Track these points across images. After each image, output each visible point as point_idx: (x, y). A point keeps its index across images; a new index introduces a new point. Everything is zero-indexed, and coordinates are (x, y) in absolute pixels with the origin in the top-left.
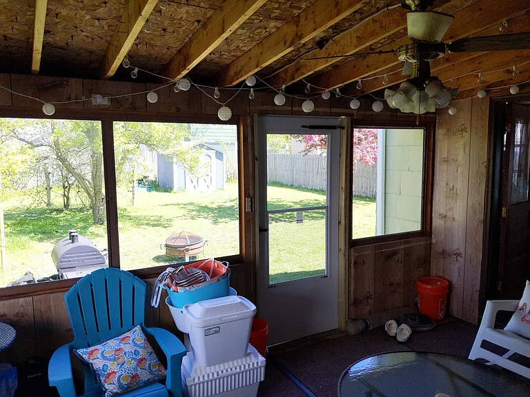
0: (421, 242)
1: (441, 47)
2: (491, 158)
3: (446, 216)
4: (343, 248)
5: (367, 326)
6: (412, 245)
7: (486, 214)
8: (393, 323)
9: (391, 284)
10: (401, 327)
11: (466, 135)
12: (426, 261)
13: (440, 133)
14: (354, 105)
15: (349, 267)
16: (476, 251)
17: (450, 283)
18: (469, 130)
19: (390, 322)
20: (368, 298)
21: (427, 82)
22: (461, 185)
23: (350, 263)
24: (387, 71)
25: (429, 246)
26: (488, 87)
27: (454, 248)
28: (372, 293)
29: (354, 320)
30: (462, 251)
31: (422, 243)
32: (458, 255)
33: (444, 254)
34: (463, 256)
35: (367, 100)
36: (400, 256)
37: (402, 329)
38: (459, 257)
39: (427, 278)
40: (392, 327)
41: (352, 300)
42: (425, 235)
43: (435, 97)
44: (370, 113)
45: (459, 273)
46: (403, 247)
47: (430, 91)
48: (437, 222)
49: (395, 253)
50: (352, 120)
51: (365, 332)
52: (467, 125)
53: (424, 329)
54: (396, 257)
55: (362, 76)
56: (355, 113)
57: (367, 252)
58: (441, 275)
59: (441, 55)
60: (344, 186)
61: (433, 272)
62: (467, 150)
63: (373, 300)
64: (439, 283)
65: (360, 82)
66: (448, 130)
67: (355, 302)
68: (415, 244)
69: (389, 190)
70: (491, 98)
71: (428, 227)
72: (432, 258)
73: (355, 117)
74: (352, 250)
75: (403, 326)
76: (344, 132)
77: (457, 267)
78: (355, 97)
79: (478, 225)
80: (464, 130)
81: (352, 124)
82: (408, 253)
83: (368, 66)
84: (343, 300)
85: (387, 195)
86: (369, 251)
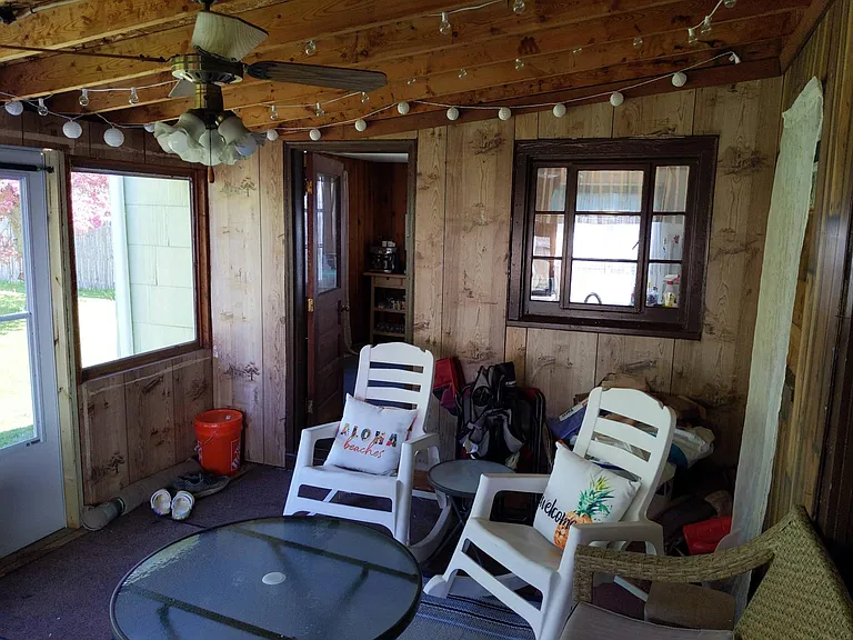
0: (197, 359)
1: (237, 68)
2: (291, 229)
3: (232, 316)
4: (66, 386)
5: (120, 509)
6: (183, 365)
7: (287, 310)
8: (164, 494)
9: (155, 433)
10: (177, 496)
11: (254, 193)
12: (205, 388)
13: (215, 189)
14: (71, 131)
15: (80, 416)
16: (278, 362)
17: (244, 414)
18: (256, 186)
19: (158, 493)
20: (117, 463)
21: (220, 119)
22: (251, 267)
23: (80, 411)
24: (137, 82)
25: (210, 364)
26: (280, 125)
27: (246, 363)
28: (123, 453)
29: (96, 505)
30: (258, 365)
31: (199, 360)
32: (253, 371)
33: (233, 372)
34: (260, 371)
35: (95, 124)
36: (167, 385)
37: (179, 500)
38: (254, 375)
39: (210, 413)
40: (163, 501)
41: (89, 472)
42: (203, 347)
43: (234, 143)
44: (99, 146)
45: (256, 397)
46: (170, 369)
47: (227, 133)
48: (219, 326)
49: (157, 382)
50: (67, 157)
51: (117, 520)
52: (255, 179)
53: (212, 491)
54: (160, 388)
55: (88, 85)
56: (71, 144)
57: (111, 387)
58: (230, 404)
59: (239, 80)
60: (60, 275)
61: (219, 402)
62: (257, 216)
63: (125, 465)
64: (228, 418)
65: (85, 94)
66: (227, 185)
67: (94, 475)
68: (189, 363)
69: (138, 278)
70: (284, 142)
71: (207, 335)
72: (215, 381)
73: (72, 153)
74: (84, 386)
75: (181, 494)
76: (54, 177)
77: (252, 390)
78: (73, 116)
79: (278, 325)
80: (249, 186)
81: (67, 163)
82: (178, 379)
83: (100, 69)
84: (72, 475)
85: (135, 287)
86: (113, 385)
